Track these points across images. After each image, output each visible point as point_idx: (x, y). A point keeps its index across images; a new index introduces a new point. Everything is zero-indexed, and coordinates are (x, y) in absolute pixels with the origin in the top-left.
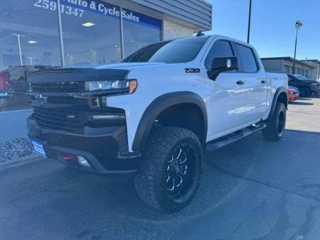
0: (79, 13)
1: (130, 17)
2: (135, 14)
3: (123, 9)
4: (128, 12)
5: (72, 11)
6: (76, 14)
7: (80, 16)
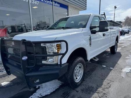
0: (37, 3)
1: (56, 4)
2: (58, 3)
3: (54, 1)
4: (56, 2)
5: (34, 2)
6: (36, 3)
7: (38, 4)
